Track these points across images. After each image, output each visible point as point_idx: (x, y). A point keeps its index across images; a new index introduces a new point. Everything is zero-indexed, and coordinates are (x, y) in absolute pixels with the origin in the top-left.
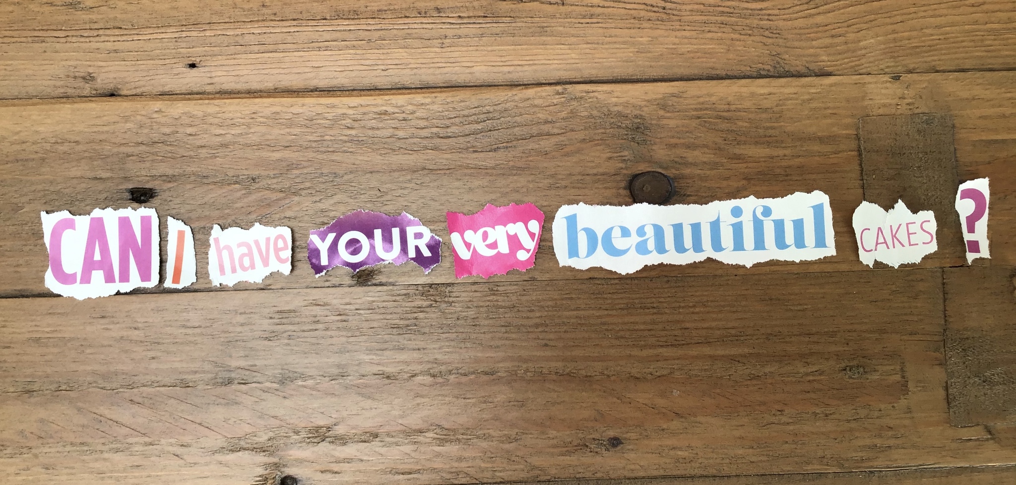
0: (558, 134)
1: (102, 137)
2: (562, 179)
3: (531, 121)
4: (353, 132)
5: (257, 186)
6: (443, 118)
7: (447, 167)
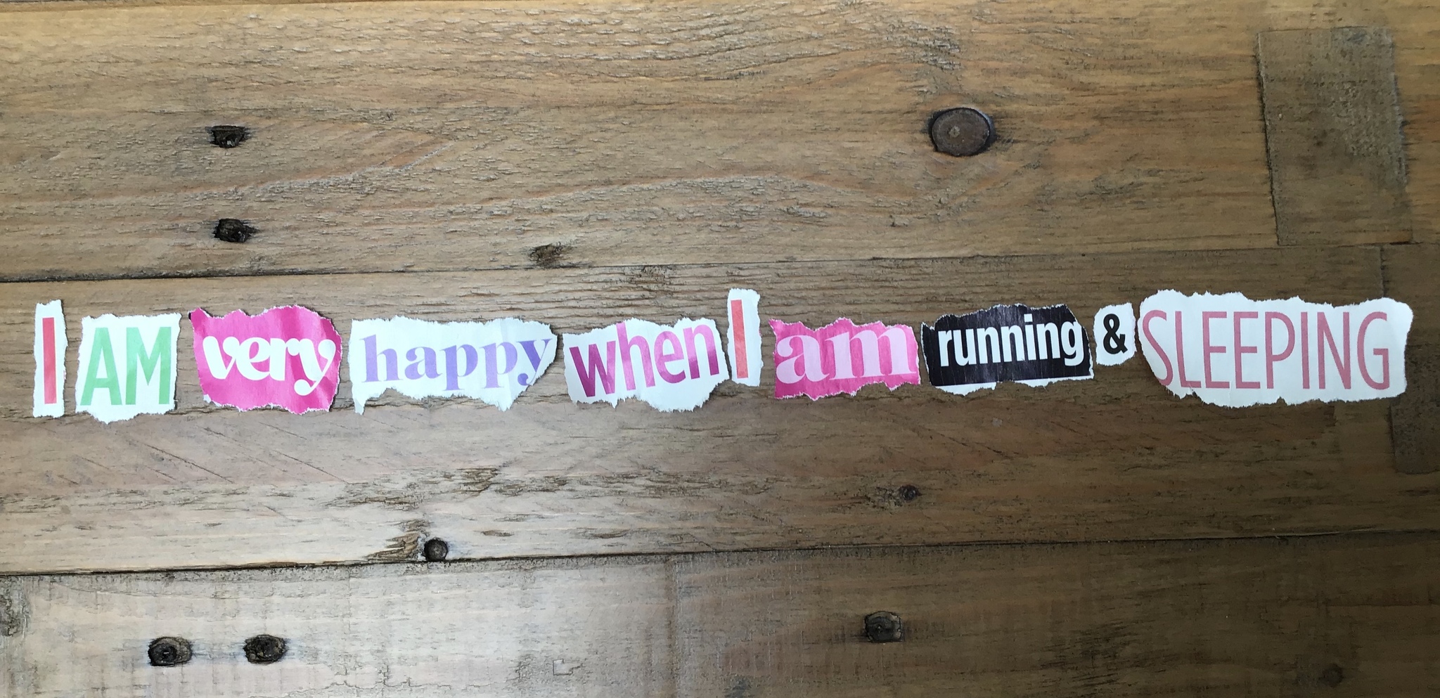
0: (827, 55)
1: (174, 54)
2: (832, 119)
3: (788, 36)
4: (532, 51)
5: (394, 124)
6: (662, 31)
7: (667, 101)
